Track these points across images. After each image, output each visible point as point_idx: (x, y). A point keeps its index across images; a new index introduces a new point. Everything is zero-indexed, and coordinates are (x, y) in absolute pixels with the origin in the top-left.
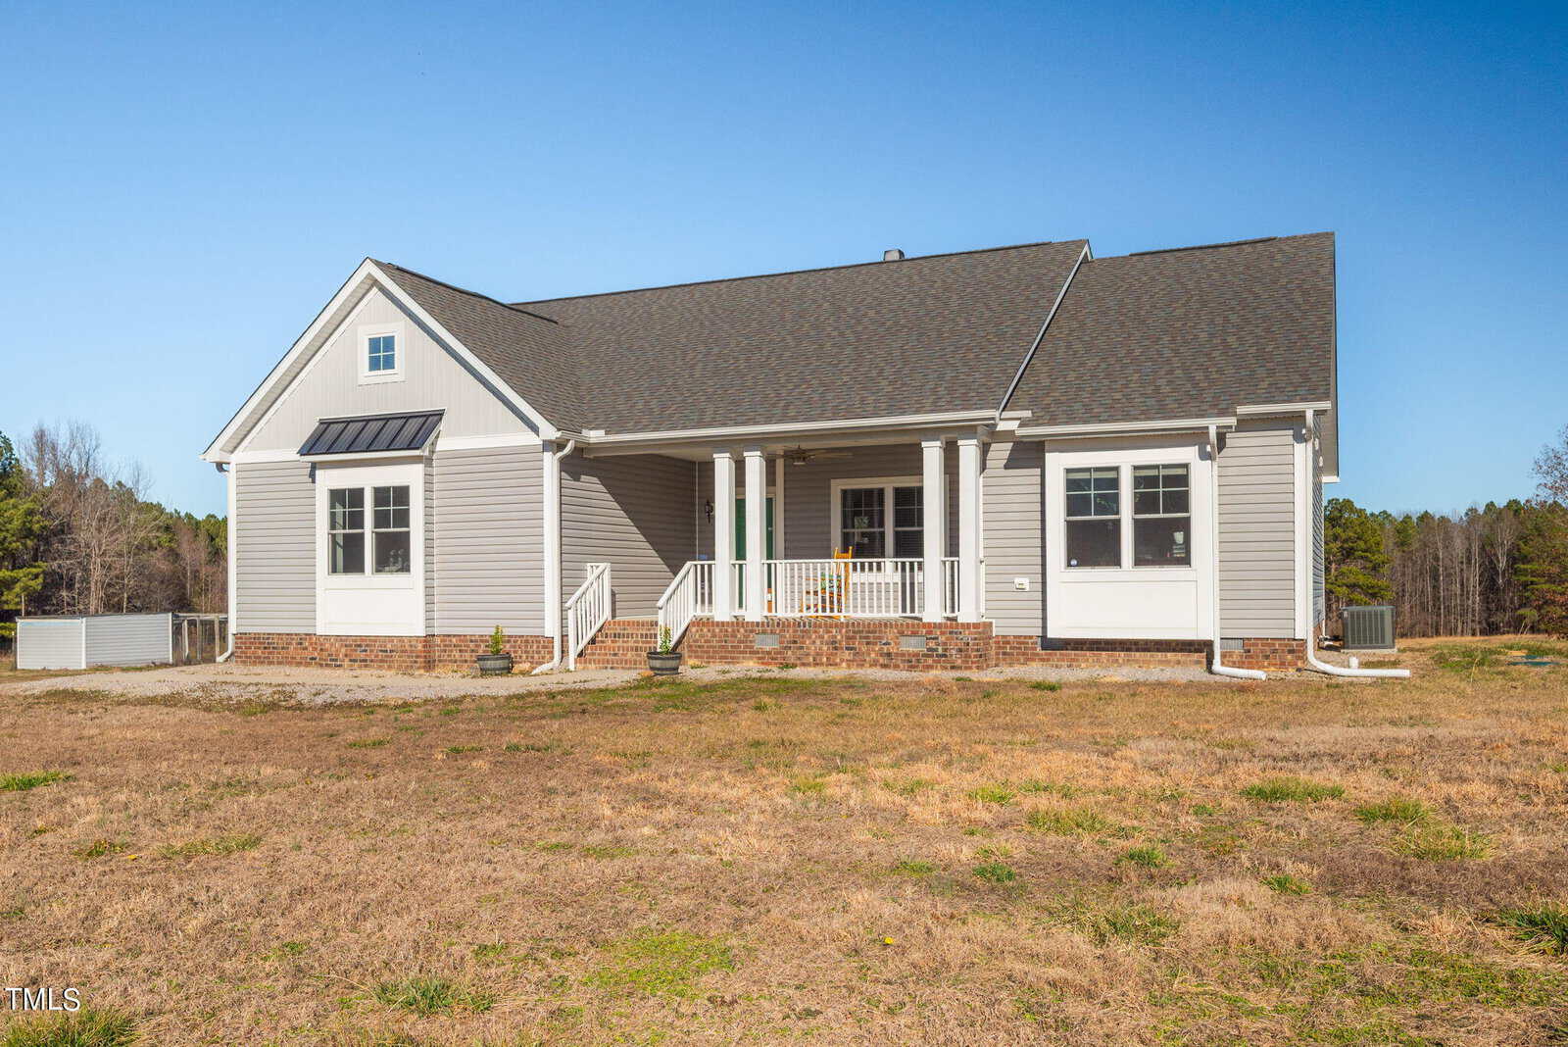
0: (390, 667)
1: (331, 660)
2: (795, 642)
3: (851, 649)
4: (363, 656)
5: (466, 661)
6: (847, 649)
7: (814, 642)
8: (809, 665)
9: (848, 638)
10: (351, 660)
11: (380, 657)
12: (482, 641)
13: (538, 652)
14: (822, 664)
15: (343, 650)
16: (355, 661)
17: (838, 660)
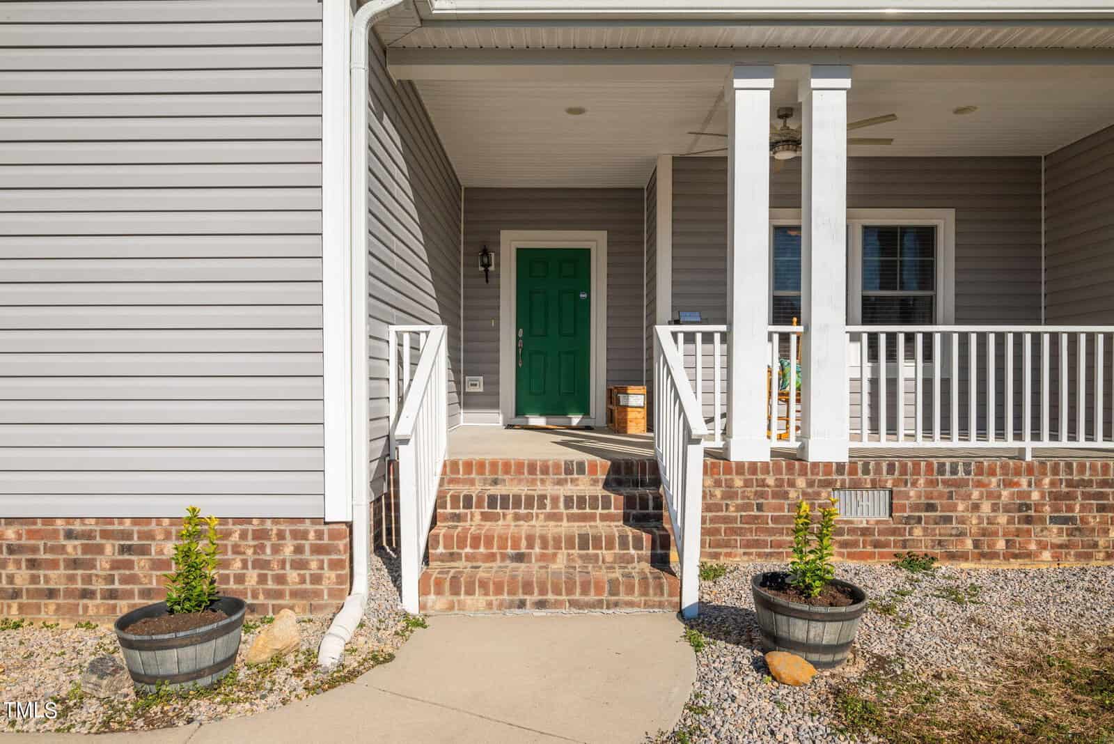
2: (930, 507)
3: (1066, 520)
5: (52, 594)
6: (1054, 520)
7: (976, 507)
8: (964, 557)
9: (1056, 497)
12: (106, 535)
13: (300, 565)
14: (993, 555)
17: (1033, 547)
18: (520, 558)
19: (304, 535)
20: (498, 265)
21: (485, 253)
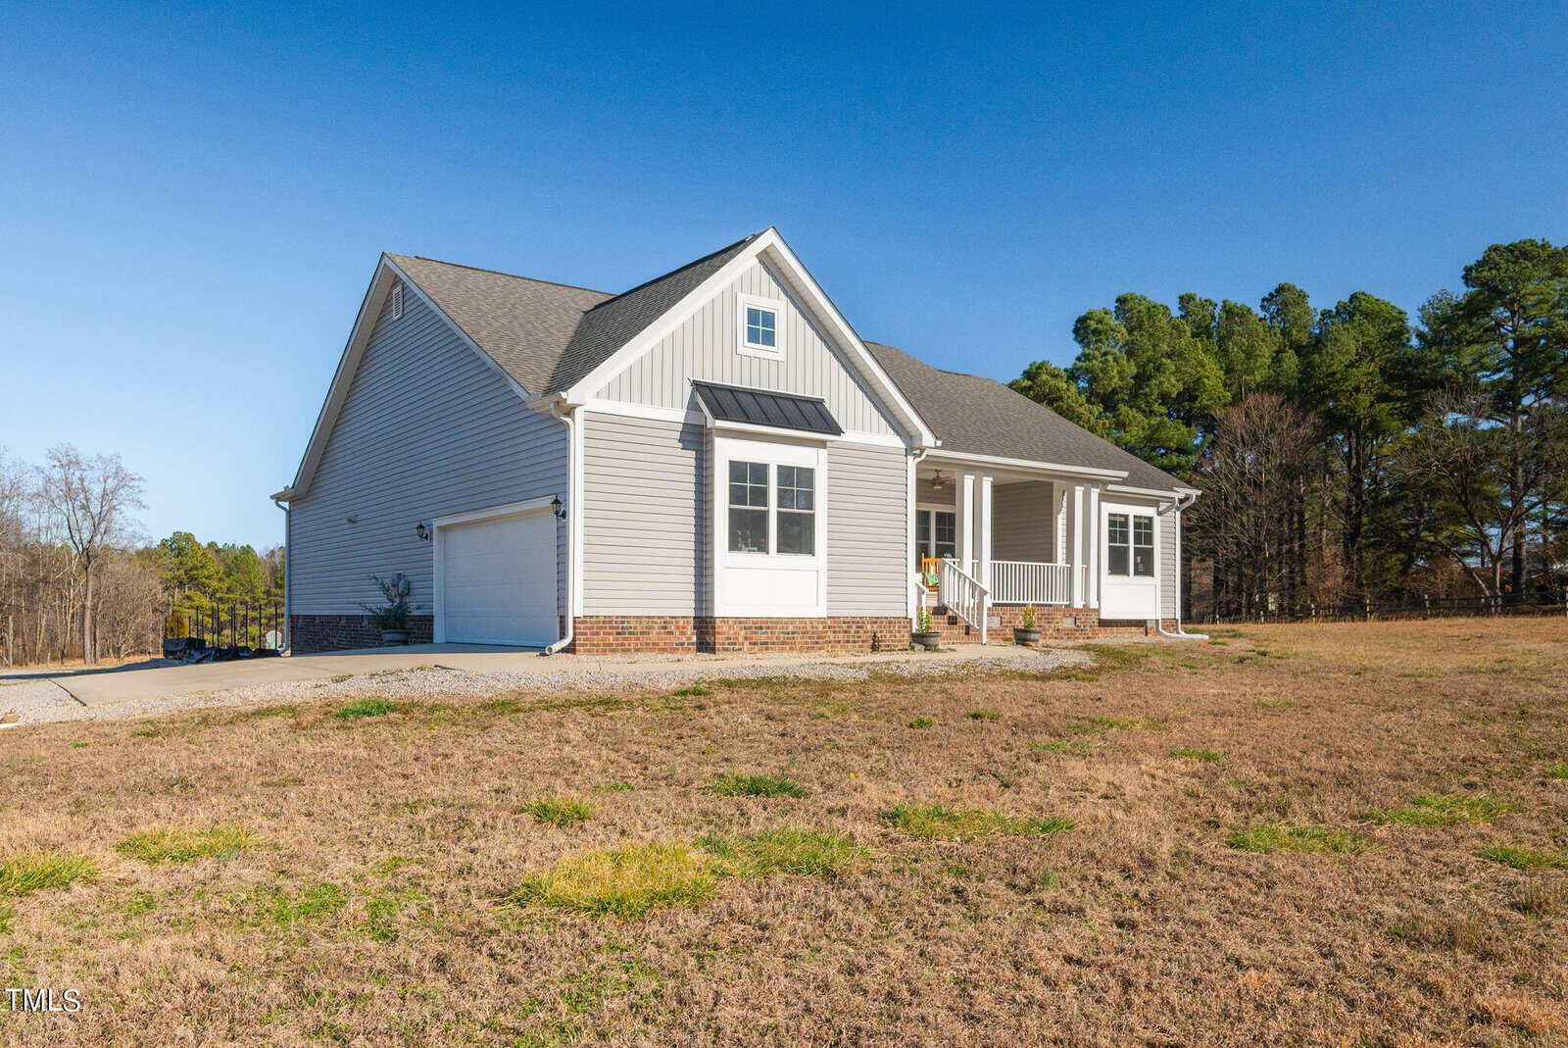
0: (791, 649)
1: (729, 644)
4: (764, 638)
10: (750, 644)
11: (782, 640)
12: (853, 622)
13: (899, 632)
15: (743, 632)
16: (755, 644)
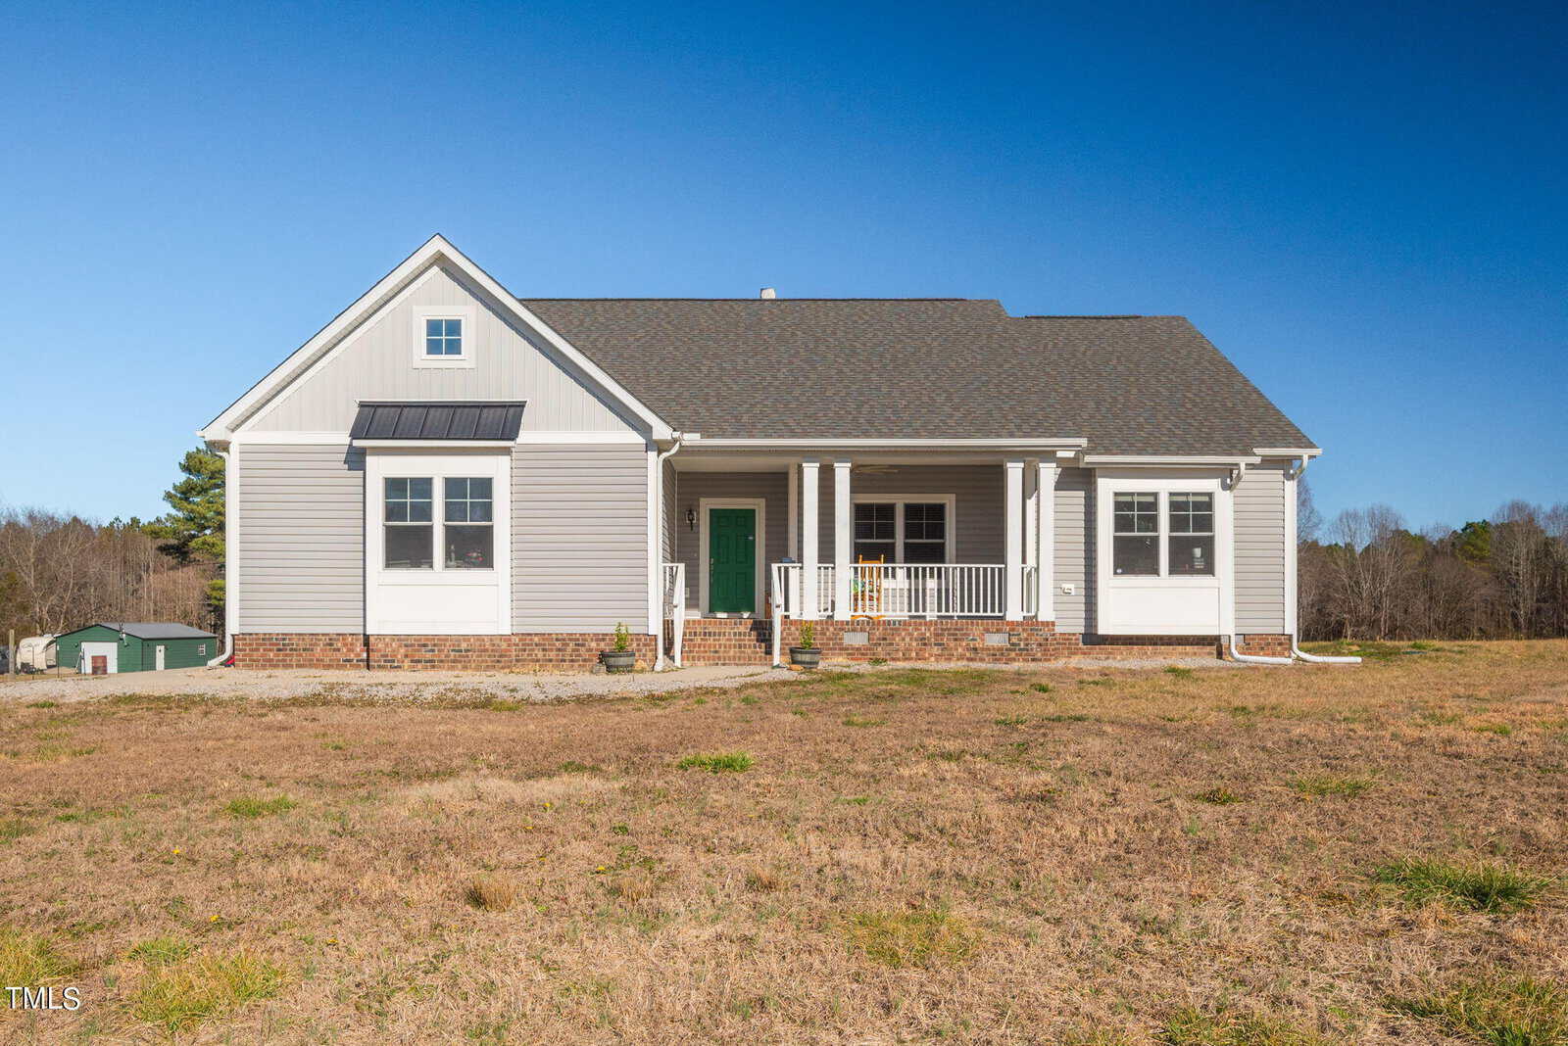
0: (465, 668)
1: (385, 661)
2: (885, 639)
3: (940, 645)
4: (429, 656)
5: (551, 660)
6: (935, 645)
7: (903, 639)
8: (899, 660)
9: (937, 635)
10: (412, 661)
11: (452, 658)
12: (570, 640)
13: (639, 650)
14: (912, 659)
15: (402, 651)
16: (419, 661)
17: (927, 655)
18: (716, 652)
19: (640, 640)
20: (698, 520)
21: (691, 512)
